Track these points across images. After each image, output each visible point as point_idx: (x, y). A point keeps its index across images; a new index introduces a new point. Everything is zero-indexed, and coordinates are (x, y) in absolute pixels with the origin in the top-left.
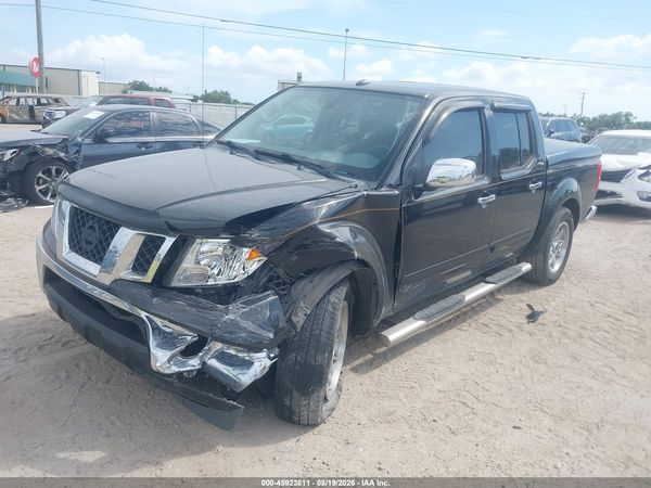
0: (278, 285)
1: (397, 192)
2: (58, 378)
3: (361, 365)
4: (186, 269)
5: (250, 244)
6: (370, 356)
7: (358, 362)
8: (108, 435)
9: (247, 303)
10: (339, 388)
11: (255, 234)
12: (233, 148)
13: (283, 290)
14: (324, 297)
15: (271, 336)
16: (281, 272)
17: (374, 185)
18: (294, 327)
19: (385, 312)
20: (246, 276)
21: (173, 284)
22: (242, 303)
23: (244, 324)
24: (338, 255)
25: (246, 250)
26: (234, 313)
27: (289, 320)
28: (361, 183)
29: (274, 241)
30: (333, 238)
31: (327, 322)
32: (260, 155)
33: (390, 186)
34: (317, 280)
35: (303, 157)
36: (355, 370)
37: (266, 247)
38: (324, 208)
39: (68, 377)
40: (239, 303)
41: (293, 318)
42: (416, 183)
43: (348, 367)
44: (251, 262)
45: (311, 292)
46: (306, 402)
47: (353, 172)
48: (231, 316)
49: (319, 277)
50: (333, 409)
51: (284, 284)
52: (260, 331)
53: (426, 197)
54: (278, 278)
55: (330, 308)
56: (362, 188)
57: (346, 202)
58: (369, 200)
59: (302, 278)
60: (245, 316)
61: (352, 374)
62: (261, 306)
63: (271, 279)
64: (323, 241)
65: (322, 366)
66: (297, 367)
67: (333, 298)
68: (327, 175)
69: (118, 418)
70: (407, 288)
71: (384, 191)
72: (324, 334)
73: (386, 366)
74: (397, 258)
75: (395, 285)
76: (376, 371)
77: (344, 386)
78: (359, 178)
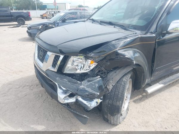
0: (102, 73)
1: (154, 35)
2: (39, 96)
3: (137, 100)
4: (69, 67)
5: (91, 58)
6: (141, 96)
7: (136, 98)
8: (48, 120)
9: (89, 81)
10: (128, 109)
11: (92, 55)
12: (93, 21)
13: (104, 75)
14: (121, 79)
15: (98, 94)
16: (103, 69)
17: (144, 32)
18: (108, 90)
19: (147, 81)
20: (90, 70)
21: (65, 72)
22: (87, 81)
23: (87, 89)
24: (127, 62)
25: (89, 60)
26: (84, 85)
27: (106, 87)
28: (138, 32)
29: (100, 57)
30: (124, 56)
31: (121, 89)
32: (102, 23)
33: (152, 33)
34: (118, 71)
35: (117, 23)
36: (134, 101)
37: (97, 59)
38: (122, 43)
39: (42, 96)
40: (86, 81)
41: (108, 87)
42: (163, 30)
43: (132, 100)
44: (92, 65)
45: (115, 77)
46: (113, 118)
47: (135, 27)
48: (82, 87)
49: (119, 70)
50: (124, 118)
51: (105, 73)
52: (94, 92)
53: (167, 37)
54: (102, 71)
55: (123, 83)
56: (139, 34)
57: (131, 40)
58: (142, 39)
59: (112, 71)
60: (88, 86)
61: (133, 103)
62: (94, 83)
63: (99, 71)
64: (120, 57)
65: (119, 106)
66: (109, 106)
67: (124, 79)
68: (125, 29)
69: (52, 113)
70: (157, 73)
71: (149, 35)
72: (120, 94)
73: (147, 101)
74: (153, 61)
75: (152, 72)
76: (143, 103)
77: (130, 108)
78: (138, 30)
